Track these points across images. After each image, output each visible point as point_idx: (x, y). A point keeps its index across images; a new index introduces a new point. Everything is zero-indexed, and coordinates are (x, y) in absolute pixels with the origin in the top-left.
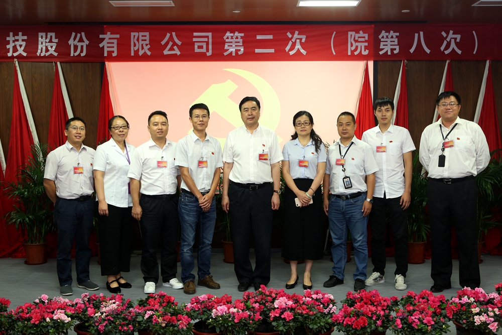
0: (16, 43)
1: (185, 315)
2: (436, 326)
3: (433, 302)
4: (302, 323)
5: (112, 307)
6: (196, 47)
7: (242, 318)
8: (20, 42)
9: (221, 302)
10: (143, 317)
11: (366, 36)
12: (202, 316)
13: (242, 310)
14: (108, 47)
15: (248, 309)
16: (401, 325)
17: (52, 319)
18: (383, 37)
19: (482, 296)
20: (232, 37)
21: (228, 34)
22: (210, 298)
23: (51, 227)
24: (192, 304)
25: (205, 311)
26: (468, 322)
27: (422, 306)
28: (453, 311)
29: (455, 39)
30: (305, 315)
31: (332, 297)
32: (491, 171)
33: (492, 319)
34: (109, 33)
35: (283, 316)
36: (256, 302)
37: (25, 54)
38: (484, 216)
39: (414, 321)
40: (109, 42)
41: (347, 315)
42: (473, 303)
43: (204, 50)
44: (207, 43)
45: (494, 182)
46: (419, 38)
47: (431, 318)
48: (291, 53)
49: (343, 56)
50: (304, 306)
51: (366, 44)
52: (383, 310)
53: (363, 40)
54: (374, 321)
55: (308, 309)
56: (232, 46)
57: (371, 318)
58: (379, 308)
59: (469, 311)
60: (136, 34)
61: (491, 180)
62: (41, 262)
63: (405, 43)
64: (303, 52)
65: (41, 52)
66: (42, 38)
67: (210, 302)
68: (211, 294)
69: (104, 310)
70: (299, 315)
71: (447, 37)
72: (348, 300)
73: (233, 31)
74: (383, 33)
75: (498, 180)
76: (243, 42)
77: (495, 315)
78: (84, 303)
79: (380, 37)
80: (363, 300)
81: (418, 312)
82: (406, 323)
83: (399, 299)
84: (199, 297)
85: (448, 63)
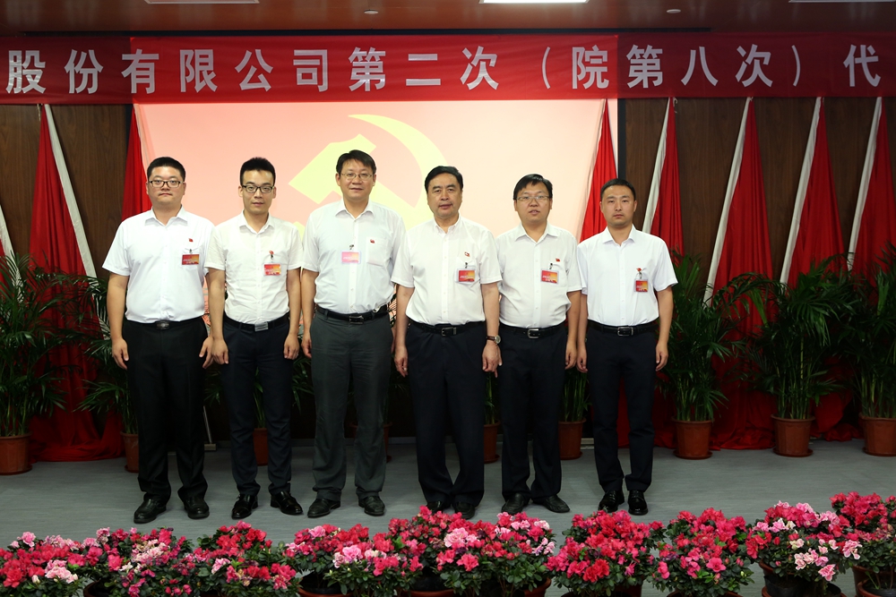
1: (285, 564)
2: (729, 573)
3: (724, 530)
4: (493, 573)
5: (153, 552)
6: (299, 75)
7: (387, 568)
9: (349, 540)
10: (210, 570)
11: (605, 54)
12: (316, 565)
13: (387, 553)
14: (138, 77)
15: (398, 550)
16: (668, 573)
17: (42, 577)
18: (634, 57)
19: (808, 517)
20: (364, 57)
21: (357, 52)
22: (329, 531)
23: (39, 405)
24: (298, 543)
25: (321, 556)
26: (783, 565)
27: (704, 538)
28: (759, 545)
29: (762, 60)
30: (499, 560)
31: (547, 526)
32: (824, 294)
33: (826, 559)
35: (459, 563)
36: (412, 538)
38: (813, 372)
39: (691, 566)
40: (140, 68)
41: (574, 557)
42: (792, 531)
43: (314, 81)
44: (320, 69)
45: (830, 313)
46: (698, 58)
47: (719, 560)
48: (472, 86)
49: (562, 90)
50: (497, 544)
51: (605, 69)
52: (637, 546)
53: (599, 61)
54: (621, 566)
55: (504, 548)
56: (364, 74)
57: (615, 562)
58: (630, 544)
59: (785, 545)
60: (190, 53)
61: (825, 309)
62: (20, 470)
63: (673, 68)
64: (493, 84)
65: (15, 86)
66: (15, 61)
67: (330, 539)
68: (332, 524)
69: (138, 558)
70: (488, 560)
71: (746, 56)
72: (575, 531)
73: (365, 48)
74: (635, 50)
75: (836, 310)
76: (384, 67)
77: (831, 551)
78: (102, 547)
79: (629, 56)
80: (601, 529)
81: (697, 549)
82: (676, 570)
83: (665, 526)
84: (310, 531)
85: (750, 103)
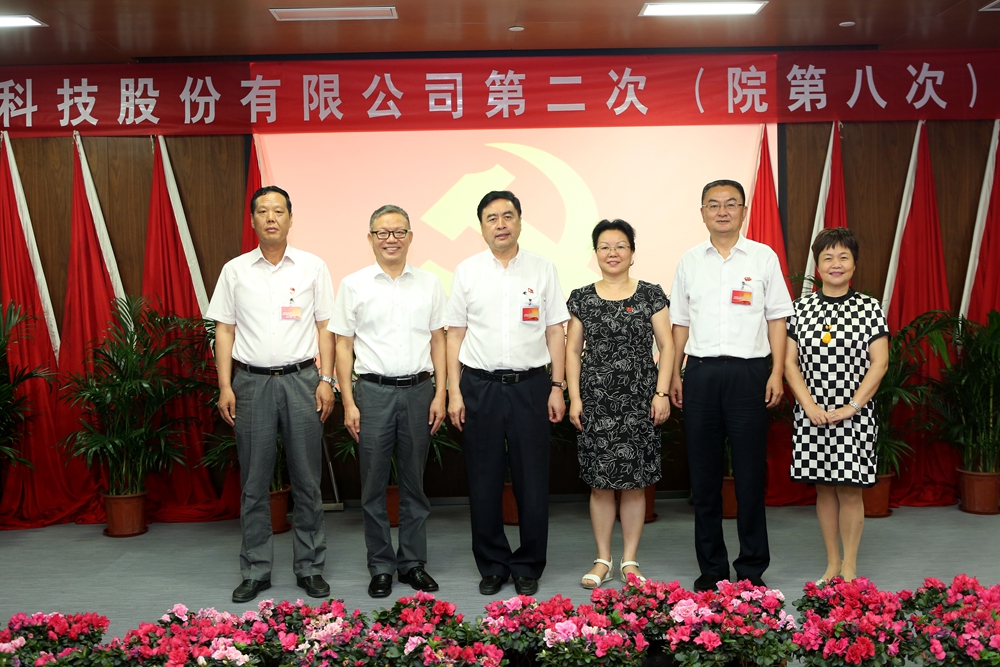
0: (77, 99)
4: (738, 653)
5: (331, 629)
6: (432, 103)
7: (611, 647)
8: (85, 99)
9: (556, 614)
10: (402, 651)
11: (763, 75)
13: (606, 629)
14: (258, 105)
15: (615, 625)
16: (943, 654)
17: (209, 659)
18: (795, 78)
20: (502, 81)
21: (494, 76)
22: (527, 603)
23: (158, 461)
25: (524, 633)
27: (979, 611)
29: (934, 79)
30: (746, 638)
31: (781, 596)
34: (259, 77)
35: (698, 641)
36: (628, 610)
37: (94, 122)
39: (972, 645)
40: (260, 95)
41: (828, 633)
43: (447, 108)
44: (454, 94)
46: (865, 78)
48: (619, 111)
49: (718, 115)
50: (738, 618)
51: (763, 91)
53: (756, 83)
54: (883, 644)
55: (746, 623)
56: (502, 98)
57: (876, 639)
60: (314, 78)
62: (136, 532)
63: (837, 88)
64: (642, 109)
65: (127, 116)
66: (127, 89)
67: (531, 613)
69: (314, 635)
70: (731, 638)
71: (917, 75)
72: (812, 601)
73: (503, 71)
74: (796, 70)
76: (524, 91)
78: (266, 621)
79: (789, 77)
80: (843, 600)
81: (972, 624)
82: (952, 649)
83: (914, 595)
84: (505, 602)
85: (923, 126)
